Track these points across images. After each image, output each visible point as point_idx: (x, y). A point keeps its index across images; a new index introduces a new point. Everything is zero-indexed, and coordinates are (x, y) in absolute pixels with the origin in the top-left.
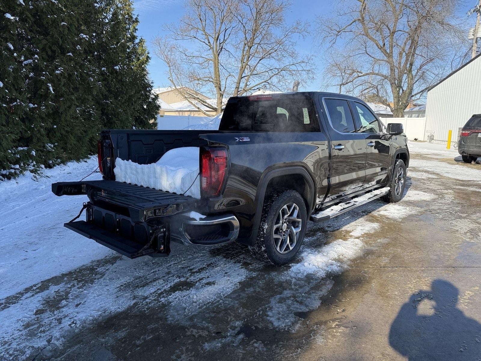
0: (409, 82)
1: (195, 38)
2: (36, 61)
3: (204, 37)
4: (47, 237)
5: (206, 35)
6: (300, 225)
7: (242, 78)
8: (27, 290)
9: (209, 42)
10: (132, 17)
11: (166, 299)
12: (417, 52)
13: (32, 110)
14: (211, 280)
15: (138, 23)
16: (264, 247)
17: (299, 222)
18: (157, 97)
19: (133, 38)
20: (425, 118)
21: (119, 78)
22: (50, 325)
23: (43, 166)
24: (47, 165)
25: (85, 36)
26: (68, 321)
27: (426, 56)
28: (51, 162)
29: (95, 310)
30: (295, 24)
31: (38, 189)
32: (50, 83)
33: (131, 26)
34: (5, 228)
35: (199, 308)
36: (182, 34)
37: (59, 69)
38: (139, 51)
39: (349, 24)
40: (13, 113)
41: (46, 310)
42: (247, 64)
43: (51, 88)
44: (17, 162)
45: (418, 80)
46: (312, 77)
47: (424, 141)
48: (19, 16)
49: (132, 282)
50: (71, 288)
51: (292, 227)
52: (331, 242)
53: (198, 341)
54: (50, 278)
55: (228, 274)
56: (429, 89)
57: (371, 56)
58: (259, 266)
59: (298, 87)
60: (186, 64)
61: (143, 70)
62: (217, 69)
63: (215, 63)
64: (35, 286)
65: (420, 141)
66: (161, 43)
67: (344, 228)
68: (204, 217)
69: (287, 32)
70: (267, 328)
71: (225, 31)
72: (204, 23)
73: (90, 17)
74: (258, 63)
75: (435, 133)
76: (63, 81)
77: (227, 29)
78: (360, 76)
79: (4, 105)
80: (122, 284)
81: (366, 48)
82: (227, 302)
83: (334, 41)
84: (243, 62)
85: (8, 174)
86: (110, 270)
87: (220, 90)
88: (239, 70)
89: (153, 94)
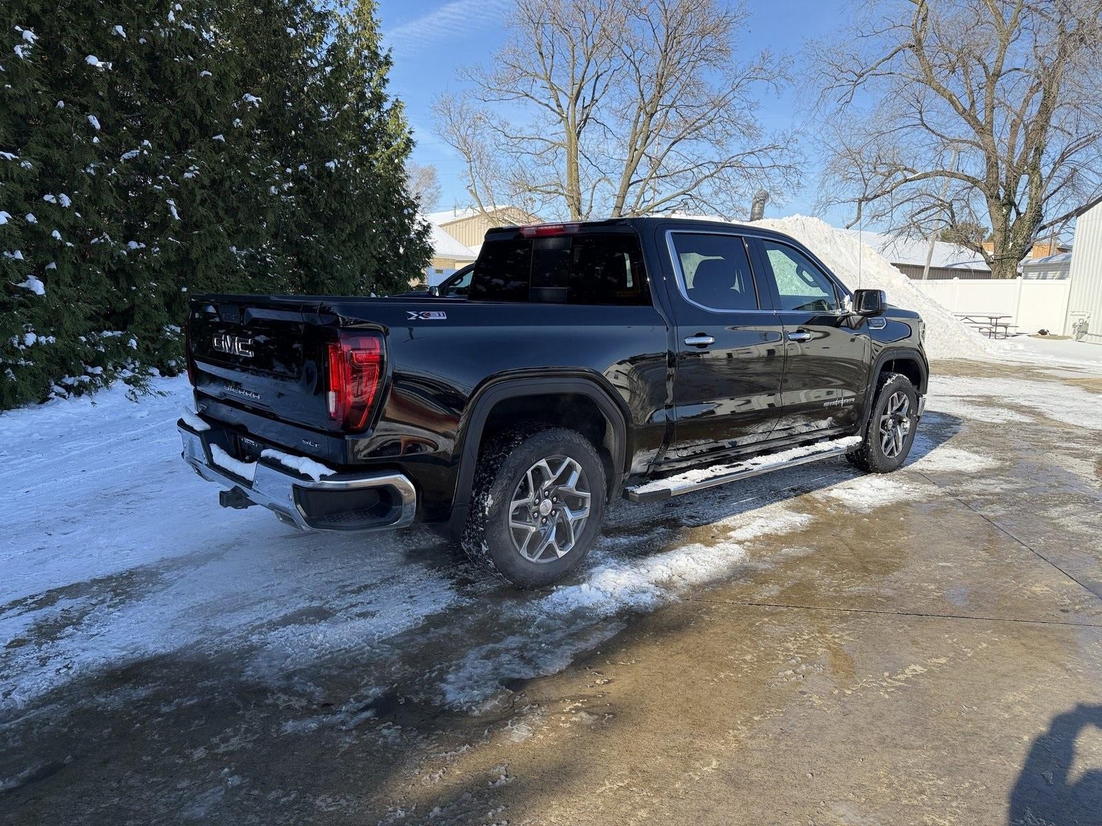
0: (1034, 193)
1: (527, 95)
2: (145, 152)
3: (548, 93)
4: (101, 511)
5: (552, 88)
6: (588, 505)
7: (630, 185)
8: (14, 604)
9: (559, 106)
10: (377, 55)
11: (262, 637)
12: (1054, 121)
13: (133, 254)
14: (371, 608)
15: (391, 68)
16: (484, 544)
17: (584, 499)
18: (427, 229)
19: (378, 100)
20: (1067, 281)
21: (336, 186)
22: (23, 667)
23: (156, 371)
24: (165, 370)
25: (253, 99)
26: (60, 662)
27: (1072, 131)
28: (173, 363)
29: (118, 648)
30: (757, 60)
31: (133, 418)
32: (171, 197)
33: (374, 73)
34: (34, 490)
35: (317, 658)
36: (498, 87)
37: (191, 168)
38: (391, 128)
39: (887, 56)
40: (91, 261)
41: (31, 641)
42: (643, 153)
43: (174, 211)
44: (98, 360)
45: (1059, 188)
46: (796, 182)
47: (1063, 338)
48: (112, 61)
49: (215, 603)
50: (95, 605)
51: (566, 509)
52: (675, 548)
53: (277, 716)
54: (67, 585)
55: (414, 599)
56: (1080, 211)
57: (933, 132)
58: (488, 587)
59: (763, 204)
60: (506, 154)
61: (398, 168)
62: (574, 166)
63: (569, 154)
64: (32, 597)
65: (1055, 337)
66: (451, 109)
67: (726, 521)
68: (330, 472)
69: (738, 80)
70: (427, 702)
71: (595, 78)
72: (548, 62)
73: (277, 56)
74: (669, 150)
75: (1091, 319)
76: (200, 194)
77: (601, 75)
78: (911, 180)
79: (69, 244)
80: (194, 604)
81: (921, 113)
82: (378, 651)
83: (847, 98)
84: (633, 149)
85: (76, 384)
86: (188, 577)
87: (580, 214)
88: (624, 169)
89: (420, 223)
